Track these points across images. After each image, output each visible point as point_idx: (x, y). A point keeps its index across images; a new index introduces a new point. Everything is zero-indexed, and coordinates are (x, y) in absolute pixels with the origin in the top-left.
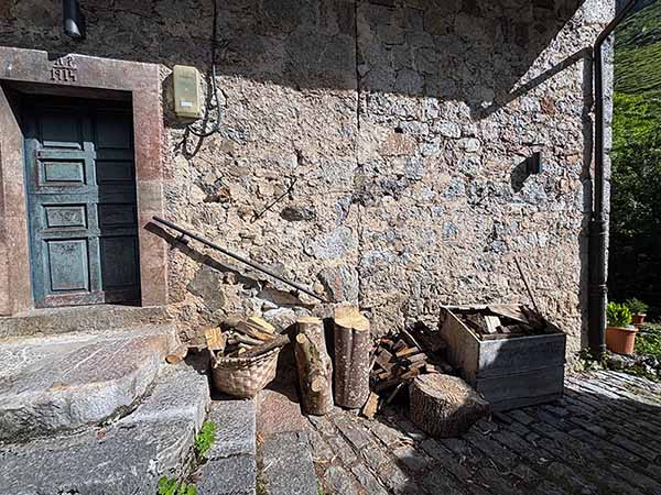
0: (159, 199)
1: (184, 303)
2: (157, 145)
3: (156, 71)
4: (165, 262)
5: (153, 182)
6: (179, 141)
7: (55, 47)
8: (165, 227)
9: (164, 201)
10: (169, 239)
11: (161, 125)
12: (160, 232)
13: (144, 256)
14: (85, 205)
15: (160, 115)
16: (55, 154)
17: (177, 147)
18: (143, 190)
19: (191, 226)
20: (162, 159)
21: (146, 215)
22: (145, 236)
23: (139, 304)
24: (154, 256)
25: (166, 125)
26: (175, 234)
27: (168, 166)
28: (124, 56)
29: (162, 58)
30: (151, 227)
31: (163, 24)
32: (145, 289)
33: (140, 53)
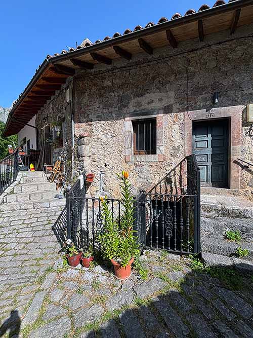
0: (239, 152)
1: (246, 189)
2: (239, 133)
3: (240, 108)
4: (240, 174)
5: (237, 146)
6: (248, 131)
7: (208, 107)
8: (240, 162)
9: (240, 153)
10: (242, 166)
11: (241, 126)
12: (238, 164)
13: (232, 172)
14: (207, 155)
15: (241, 123)
16: (200, 139)
17: (246, 133)
18: (233, 149)
19: (250, 161)
20: (241, 138)
21: (233, 158)
22: (233, 165)
23: (229, 188)
24: (235, 172)
25: (243, 126)
26: (244, 164)
27: (243, 141)
28: (229, 105)
29: (242, 103)
30: (235, 162)
31: (243, 90)
32: (232, 183)
33: (234, 103)
